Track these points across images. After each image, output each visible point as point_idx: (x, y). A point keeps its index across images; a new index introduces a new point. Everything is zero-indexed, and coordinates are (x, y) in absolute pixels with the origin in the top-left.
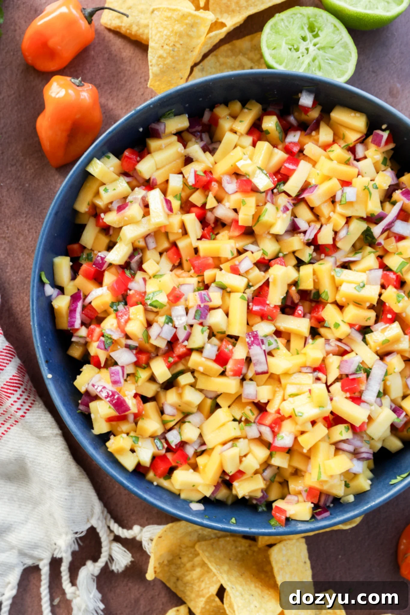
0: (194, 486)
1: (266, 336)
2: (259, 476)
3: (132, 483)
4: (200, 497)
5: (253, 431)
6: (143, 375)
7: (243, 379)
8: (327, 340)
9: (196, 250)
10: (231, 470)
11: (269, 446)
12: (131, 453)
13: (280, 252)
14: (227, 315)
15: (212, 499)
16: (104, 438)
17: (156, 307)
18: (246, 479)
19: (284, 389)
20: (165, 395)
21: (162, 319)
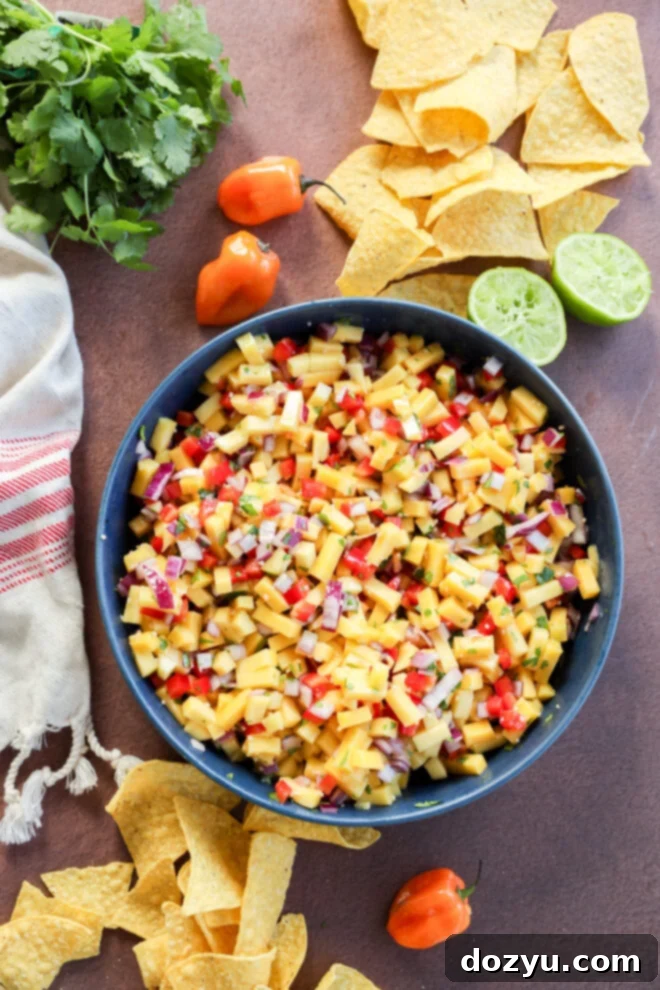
0: (204, 721)
1: (349, 593)
2: (277, 741)
3: (141, 689)
4: (204, 737)
5: (293, 688)
6: (202, 579)
7: (305, 628)
8: (411, 626)
9: (313, 473)
10: (252, 719)
11: (305, 714)
12: (151, 657)
13: (401, 511)
14: (318, 553)
15: (217, 745)
16: (130, 629)
17: (247, 511)
18: (264, 738)
19: (344, 657)
20: (214, 613)
21: (247, 527)
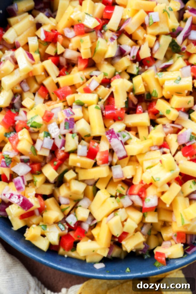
0: (94, 251)
1: (120, 132)
2: (139, 233)
3: (48, 260)
4: (100, 258)
5: (127, 201)
6: (39, 179)
7: (111, 166)
8: (164, 125)
9: (58, 84)
10: (117, 233)
11: (141, 209)
12: (42, 238)
13: (116, 71)
14: (89, 123)
15: (110, 257)
16: (22, 231)
17: (35, 127)
18: (131, 237)
19: (142, 166)
20: (59, 191)
21: (42, 135)
